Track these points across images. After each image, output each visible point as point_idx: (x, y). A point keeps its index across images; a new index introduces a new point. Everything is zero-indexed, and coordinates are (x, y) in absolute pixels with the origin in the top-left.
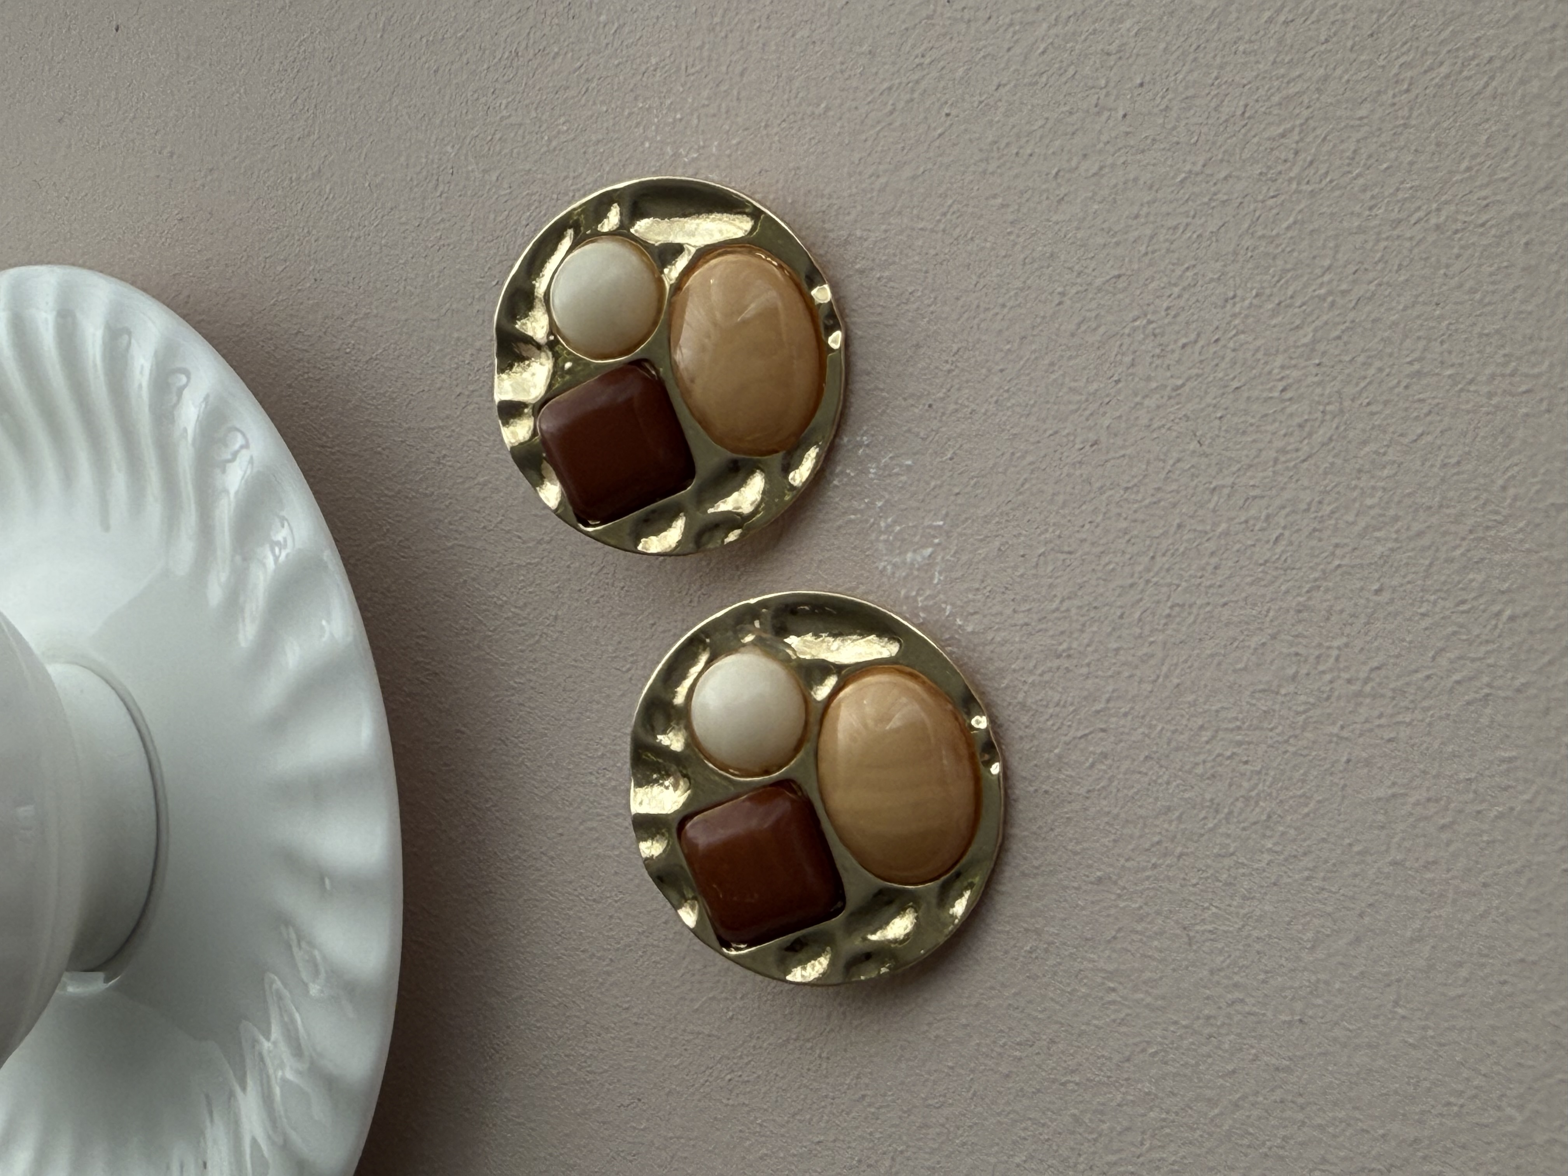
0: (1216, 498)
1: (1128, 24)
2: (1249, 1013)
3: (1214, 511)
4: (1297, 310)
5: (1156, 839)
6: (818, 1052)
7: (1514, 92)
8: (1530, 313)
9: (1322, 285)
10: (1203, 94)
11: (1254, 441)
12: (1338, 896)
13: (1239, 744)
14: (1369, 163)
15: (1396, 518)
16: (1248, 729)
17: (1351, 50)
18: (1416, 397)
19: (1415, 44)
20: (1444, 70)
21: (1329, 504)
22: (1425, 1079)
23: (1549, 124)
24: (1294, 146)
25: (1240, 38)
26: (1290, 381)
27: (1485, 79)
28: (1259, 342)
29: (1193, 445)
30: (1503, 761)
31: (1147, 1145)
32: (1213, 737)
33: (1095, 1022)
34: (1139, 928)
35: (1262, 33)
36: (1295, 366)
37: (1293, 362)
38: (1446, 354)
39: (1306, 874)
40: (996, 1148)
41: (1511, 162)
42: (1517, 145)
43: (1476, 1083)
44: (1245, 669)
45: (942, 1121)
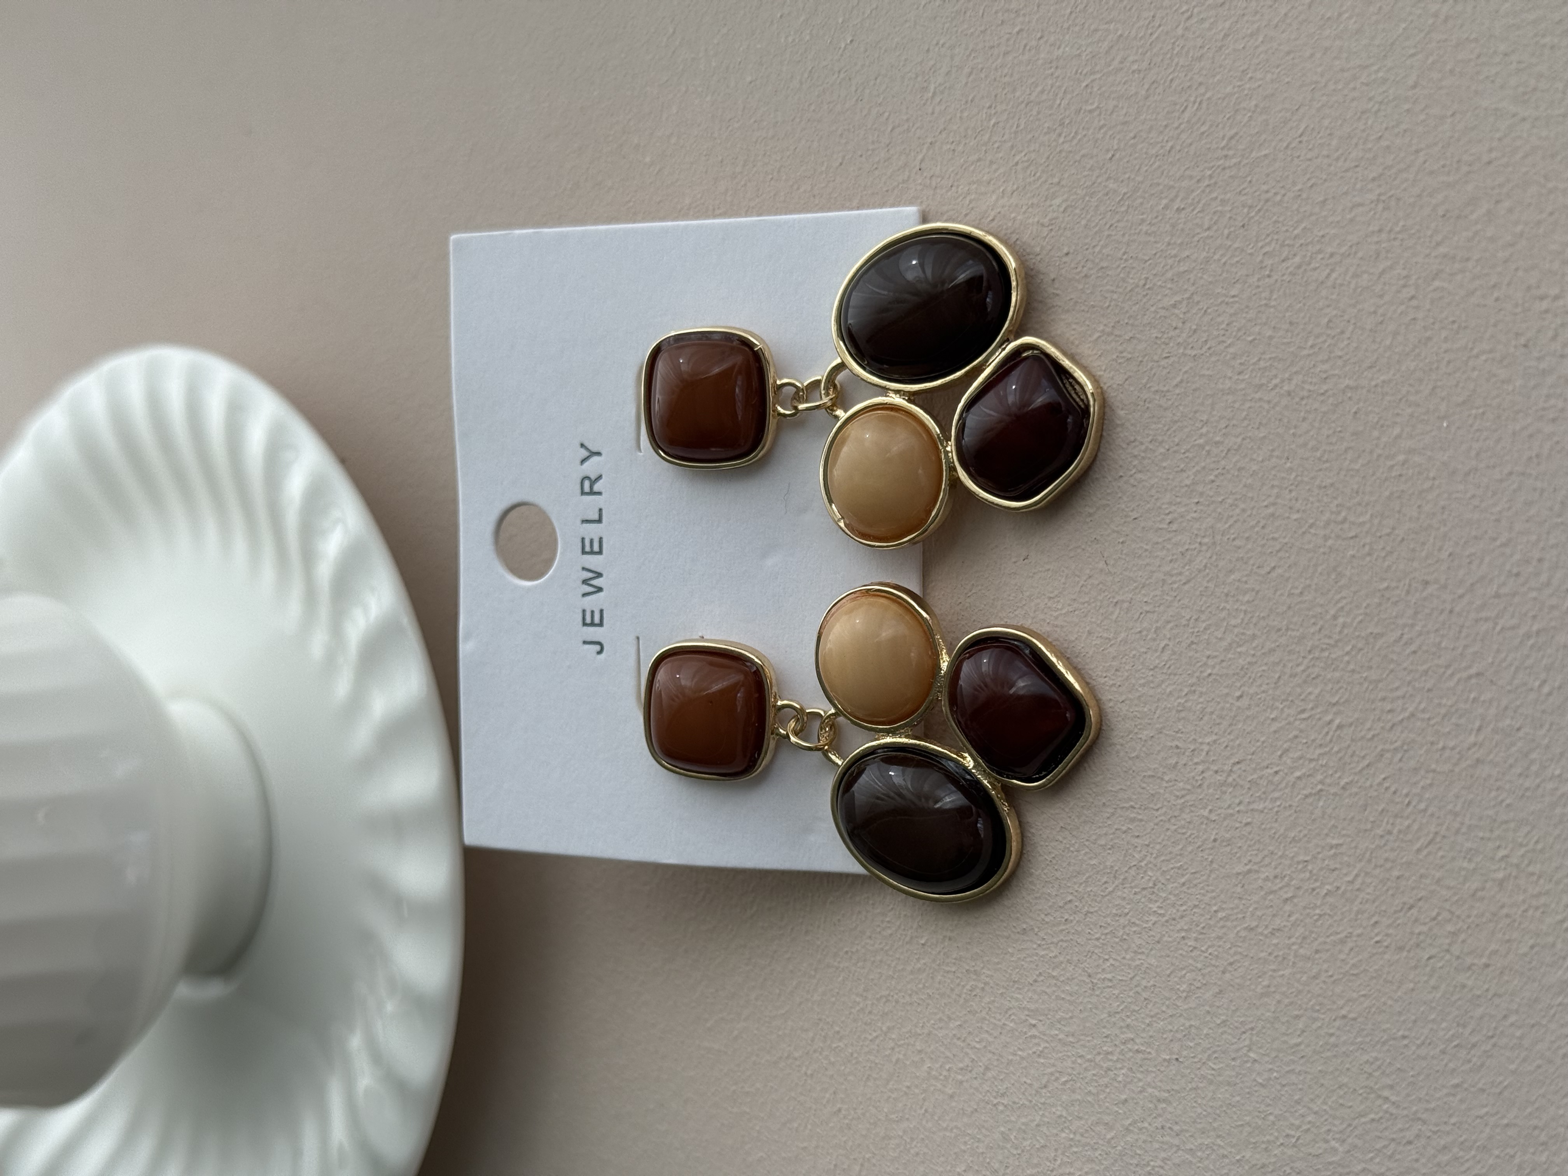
0: (1117, 611)
1: (1057, 201)
2: (1138, 1051)
3: (1116, 621)
4: (1182, 456)
5: (1070, 898)
6: (804, 1069)
7: (1350, 283)
8: (1358, 471)
9: (1201, 435)
10: (1114, 266)
11: (1147, 564)
12: (1206, 955)
13: (1133, 820)
14: (1240, 334)
15: (1254, 637)
16: (1140, 808)
17: (1227, 238)
18: (1271, 536)
19: (1276, 237)
20: (1297, 259)
21: (1204, 621)
22: (1271, 1114)
23: (1375, 312)
24: (1181, 316)
25: (1143, 221)
26: (1176, 515)
27: (1328, 271)
28: (1152, 482)
29: (1101, 565)
30: (1332, 847)
31: (1059, 1162)
32: (1113, 814)
33: (1020, 1053)
34: (1054, 974)
35: (1160, 218)
36: (1180, 503)
37: (1178, 500)
38: (1294, 502)
39: (1183, 934)
40: (942, 1159)
41: (1346, 342)
42: (1351, 328)
43: (1309, 1119)
44: (1137, 757)
45: (901, 1133)
